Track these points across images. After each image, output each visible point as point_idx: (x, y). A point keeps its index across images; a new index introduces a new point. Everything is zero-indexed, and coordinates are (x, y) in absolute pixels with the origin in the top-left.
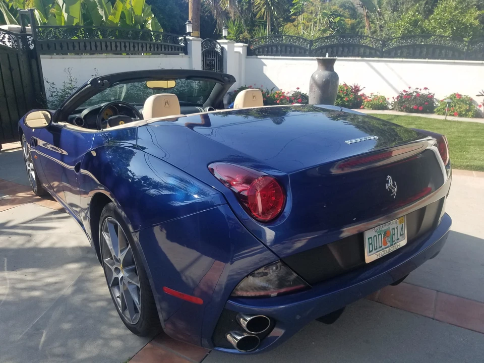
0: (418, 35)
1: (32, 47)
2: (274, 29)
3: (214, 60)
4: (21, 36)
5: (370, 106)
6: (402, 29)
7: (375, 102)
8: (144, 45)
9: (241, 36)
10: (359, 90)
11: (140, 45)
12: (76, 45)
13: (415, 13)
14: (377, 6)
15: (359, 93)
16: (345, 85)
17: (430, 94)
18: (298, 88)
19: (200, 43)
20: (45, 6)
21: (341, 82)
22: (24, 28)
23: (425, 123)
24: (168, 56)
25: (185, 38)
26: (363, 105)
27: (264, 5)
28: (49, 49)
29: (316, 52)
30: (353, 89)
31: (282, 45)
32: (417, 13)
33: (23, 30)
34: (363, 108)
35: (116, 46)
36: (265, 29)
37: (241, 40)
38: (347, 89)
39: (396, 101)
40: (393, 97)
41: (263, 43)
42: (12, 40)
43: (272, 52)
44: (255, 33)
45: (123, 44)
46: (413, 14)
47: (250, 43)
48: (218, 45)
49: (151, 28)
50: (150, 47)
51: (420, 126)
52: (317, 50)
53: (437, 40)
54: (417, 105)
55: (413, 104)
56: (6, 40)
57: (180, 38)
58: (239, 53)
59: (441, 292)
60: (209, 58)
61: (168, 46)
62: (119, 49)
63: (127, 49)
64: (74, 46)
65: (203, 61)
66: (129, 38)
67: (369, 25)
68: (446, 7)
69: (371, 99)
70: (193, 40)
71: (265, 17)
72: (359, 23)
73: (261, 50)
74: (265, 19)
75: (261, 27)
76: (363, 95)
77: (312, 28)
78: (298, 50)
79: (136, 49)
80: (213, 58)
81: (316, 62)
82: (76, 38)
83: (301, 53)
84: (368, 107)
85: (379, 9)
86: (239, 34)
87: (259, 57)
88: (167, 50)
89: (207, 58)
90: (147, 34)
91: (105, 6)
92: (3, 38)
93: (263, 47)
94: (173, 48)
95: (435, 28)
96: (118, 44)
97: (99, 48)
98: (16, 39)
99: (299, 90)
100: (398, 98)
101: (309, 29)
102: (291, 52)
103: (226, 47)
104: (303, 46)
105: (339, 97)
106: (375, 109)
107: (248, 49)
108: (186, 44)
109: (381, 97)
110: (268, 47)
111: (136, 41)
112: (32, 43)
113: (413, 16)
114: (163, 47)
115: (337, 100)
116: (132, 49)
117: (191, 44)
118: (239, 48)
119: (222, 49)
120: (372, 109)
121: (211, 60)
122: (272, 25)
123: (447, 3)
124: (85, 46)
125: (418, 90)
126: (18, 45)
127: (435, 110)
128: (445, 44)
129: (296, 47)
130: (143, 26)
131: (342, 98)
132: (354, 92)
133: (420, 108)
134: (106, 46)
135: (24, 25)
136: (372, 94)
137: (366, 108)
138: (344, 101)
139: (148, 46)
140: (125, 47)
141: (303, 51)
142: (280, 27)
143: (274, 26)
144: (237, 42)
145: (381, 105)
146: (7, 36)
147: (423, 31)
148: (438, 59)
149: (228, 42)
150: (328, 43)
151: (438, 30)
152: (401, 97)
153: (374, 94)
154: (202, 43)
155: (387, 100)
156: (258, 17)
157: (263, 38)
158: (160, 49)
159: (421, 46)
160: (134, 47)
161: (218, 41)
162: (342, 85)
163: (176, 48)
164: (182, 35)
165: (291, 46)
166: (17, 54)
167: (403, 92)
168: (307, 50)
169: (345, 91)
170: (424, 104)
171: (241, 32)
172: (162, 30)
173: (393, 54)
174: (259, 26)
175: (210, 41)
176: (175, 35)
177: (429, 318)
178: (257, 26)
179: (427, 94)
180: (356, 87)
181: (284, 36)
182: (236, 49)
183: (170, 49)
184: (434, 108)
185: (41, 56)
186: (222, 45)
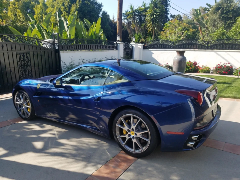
0: (224, 39)
1: (57, 48)
2: (156, 37)
3: (129, 52)
4: (53, 44)
5: (202, 71)
6: (216, 36)
7: (204, 70)
8: (100, 46)
9: (141, 40)
10: (196, 64)
11: (98, 46)
12: (73, 47)
13: (223, 29)
14: (206, 24)
15: (197, 65)
16: (190, 62)
17: (231, 66)
18: (167, 63)
19: (123, 45)
20: (61, 31)
21: (188, 60)
22: (54, 41)
23: (228, 79)
24: (109, 50)
25: (117, 43)
26: (199, 71)
27: (151, 27)
28: (62, 49)
29: (176, 47)
30: (193, 63)
31: (160, 44)
32: (224, 29)
33: (54, 42)
34: (199, 73)
35: (89, 47)
36: (152, 37)
37: (140, 42)
38: (191, 64)
39: (215, 69)
40: (213, 68)
41: (151, 43)
42: (50, 46)
43: (155, 47)
44: (147, 39)
45: (91, 46)
46: (222, 29)
47: (145, 44)
48: (131, 45)
49: (103, 39)
50: (102, 47)
51: (225, 80)
52: (176, 46)
53: (233, 41)
54: (225, 71)
55: (223, 71)
56: (48, 46)
57: (115, 43)
58: (140, 48)
59: (227, 143)
60: (127, 51)
61: (110, 46)
62: (90, 48)
63: (93, 48)
64: (72, 47)
65: (124, 52)
66: (94, 43)
67: (202, 33)
68: (237, 26)
69: (202, 68)
70: (120, 43)
71: (152, 31)
72: (197, 31)
73: (150, 47)
74: (152, 32)
75: (150, 36)
76: (198, 67)
77: (174, 35)
78: (167, 46)
79: (97, 48)
80: (128, 51)
81: (176, 52)
82: (73, 44)
83: (169, 48)
84: (201, 72)
85: (206, 26)
86: (140, 39)
87: (149, 50)
88: (109, 48)
89: (126, 51)
90: (101, 42)
91: (84, 30)
92: (47, 45)
93: (151, 45)
94: (112, 47)
95: (232, 35)
96: (89, 46)
97: (82, 48)
98: (51, 45)
99: (168, 64)
100: (215, 68)
101: (172, 35)
102: (164, 47)
103: (134, 46)
104: (170, 44)
105: (187, 67)
106: (205, 73)
107: (144, 46)
108: (117, 45)
109: (207, 67)
110: (153, 45)
111: (96, 45)
112: (57, 46)
113: (222, 30)
114: (107, 47)
115: (186, 68)
116: (95, 48)
117: (119, 45)
118: (140, 46)
119: (132, 46)
120: (203, 73)
121: (127, 52)
122: (155, 35)
123: (238, 24)
124: (76, 47)
125: (225, 64)
126: (52, 48)
127: (233, 74)
128: (238, 43)
129: (166, 45)
130: (99, 38)
131: (188, 68)
132: (194, 65)
133: (226, 73)
134: (85, 47)
135: (54, 39)
136: (203, 66)
137: (200, 72)
138: (190, 69)
139: (101, 46)
140: (92, 47)
141: (169, 47)
142: (159, 36)
143: (156, 36)
144: (139, 43)
145: (207, 71)
146: (48, 44)
147: (227, 37)
148: (234, 50)
149: (135, 44)
150: (181, 43)
151: (234, 37)
152: (217, 67)
153: (204, 66)
154: (124, 45)
155: (210, 68)
156: (148, 32)
157: (151, 41)
158: (106, 48)
159: (226, 44)
160: (96, 47)
161: (130, 43)
162: (188, 62)
163: (113, 47)
164: (115, 41)
165: (164, 45)
166: (51, 51)
167: (218, 65)
168: (172, 46)
169: (190, 65)
170: (228, 70)
171: (141, 39)
172: (107, 39)
173: (213, 48)
174: (149, 36)
175: (127, 43)
176: (112, 41)
177: (221, 150)
178: (148, 35)
179: (230, 66)
180: (195, 63)
181: (161, 40)
182: (138, 47)
183: (110, 48)
184: (233, 72)
185: (61, 52)
186: (132, 45)
